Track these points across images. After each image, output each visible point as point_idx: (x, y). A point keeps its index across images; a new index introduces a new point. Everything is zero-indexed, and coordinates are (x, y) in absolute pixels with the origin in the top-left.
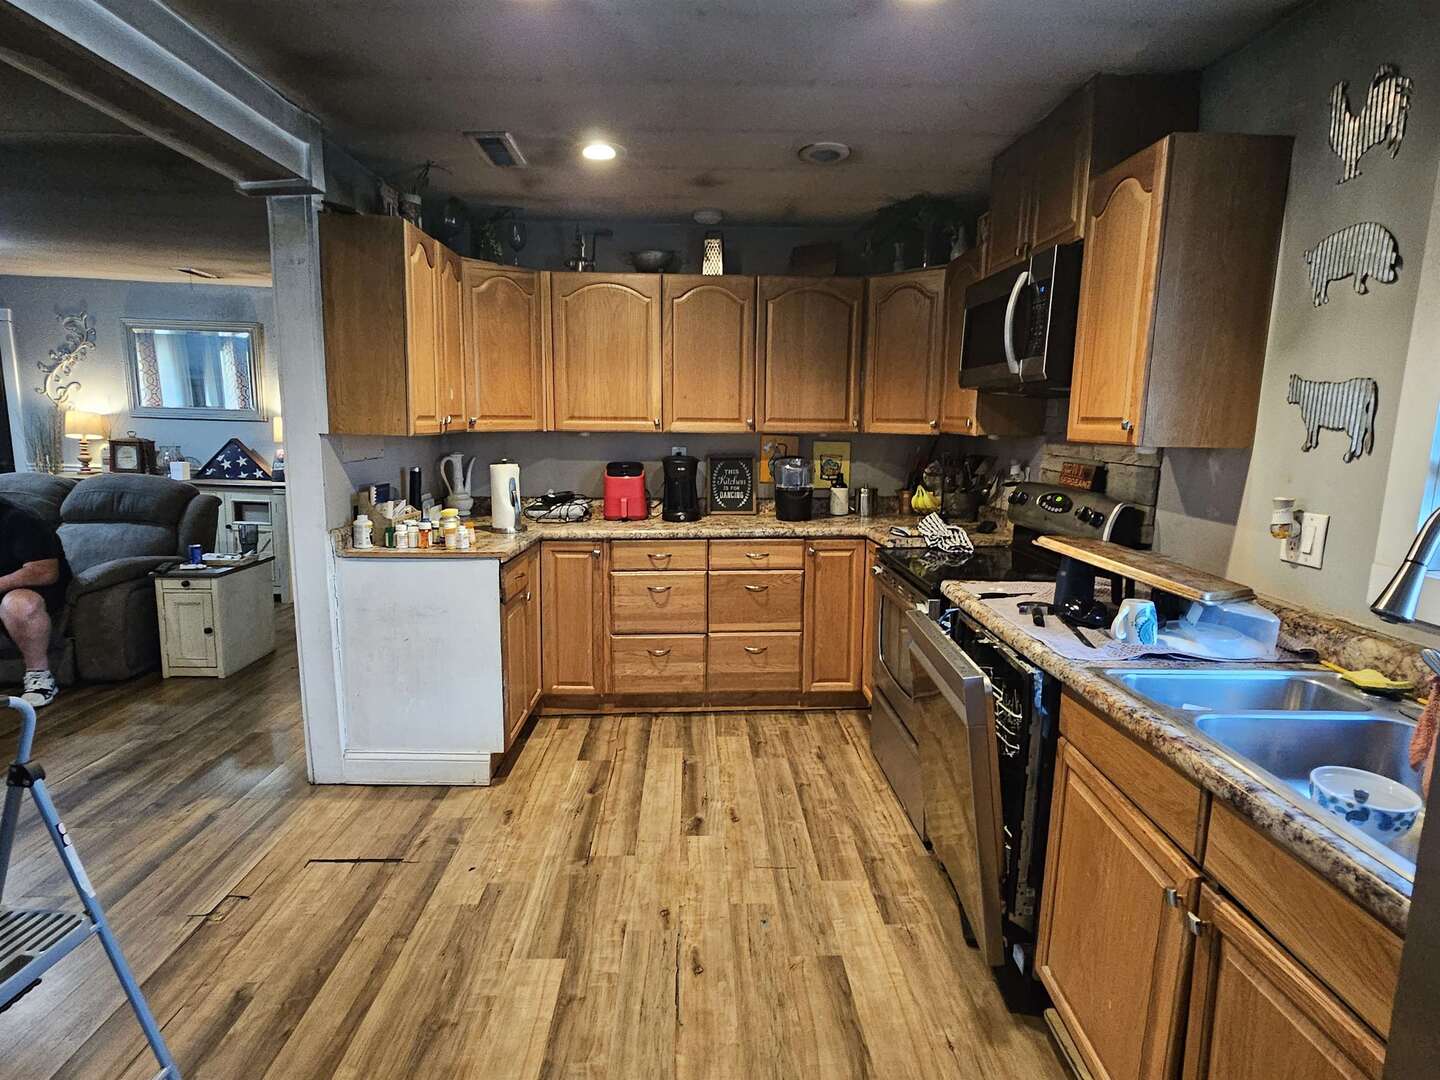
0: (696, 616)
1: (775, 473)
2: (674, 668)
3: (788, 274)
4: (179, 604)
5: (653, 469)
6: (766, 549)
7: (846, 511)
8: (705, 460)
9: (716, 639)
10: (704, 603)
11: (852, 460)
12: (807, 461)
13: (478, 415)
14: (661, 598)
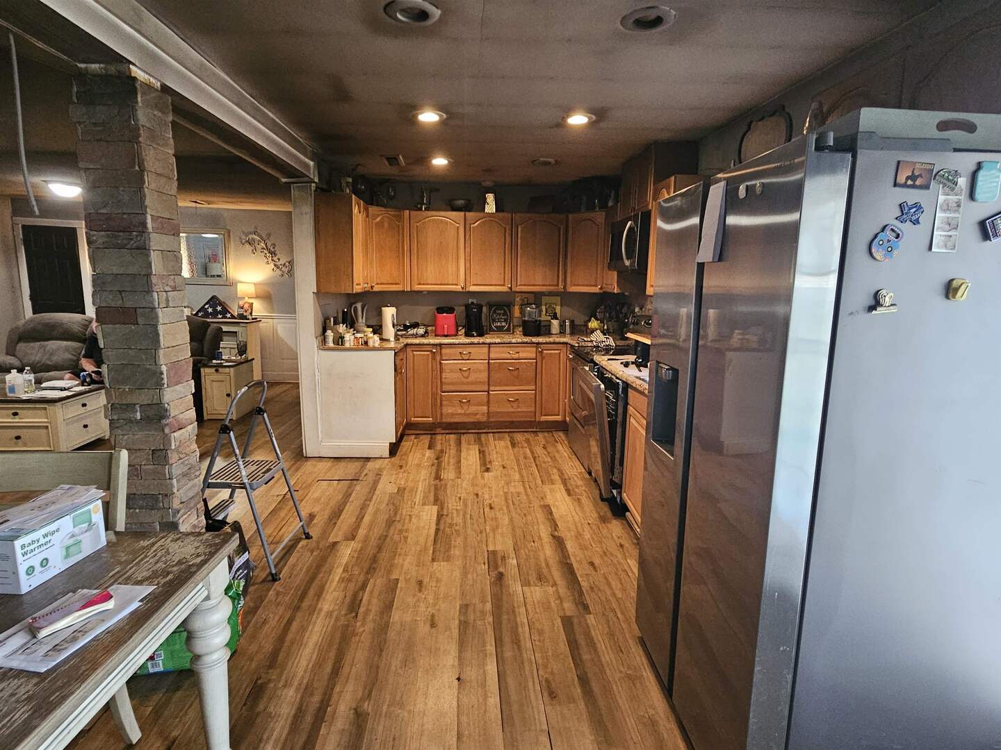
0: (483, 383)
1: (522, 312)
2: (473, 409)
3: (528, 213)
4: (213, 381)
5: (460, 310)
6: (517, 349)
7: (559, 332)
8: (486, 306)
9: (493, 394)
10: (487, 376)
11: (561, 306)
12: (539, 306)
13: (375, 283)
14: (466, 374)
